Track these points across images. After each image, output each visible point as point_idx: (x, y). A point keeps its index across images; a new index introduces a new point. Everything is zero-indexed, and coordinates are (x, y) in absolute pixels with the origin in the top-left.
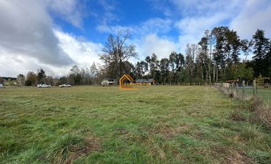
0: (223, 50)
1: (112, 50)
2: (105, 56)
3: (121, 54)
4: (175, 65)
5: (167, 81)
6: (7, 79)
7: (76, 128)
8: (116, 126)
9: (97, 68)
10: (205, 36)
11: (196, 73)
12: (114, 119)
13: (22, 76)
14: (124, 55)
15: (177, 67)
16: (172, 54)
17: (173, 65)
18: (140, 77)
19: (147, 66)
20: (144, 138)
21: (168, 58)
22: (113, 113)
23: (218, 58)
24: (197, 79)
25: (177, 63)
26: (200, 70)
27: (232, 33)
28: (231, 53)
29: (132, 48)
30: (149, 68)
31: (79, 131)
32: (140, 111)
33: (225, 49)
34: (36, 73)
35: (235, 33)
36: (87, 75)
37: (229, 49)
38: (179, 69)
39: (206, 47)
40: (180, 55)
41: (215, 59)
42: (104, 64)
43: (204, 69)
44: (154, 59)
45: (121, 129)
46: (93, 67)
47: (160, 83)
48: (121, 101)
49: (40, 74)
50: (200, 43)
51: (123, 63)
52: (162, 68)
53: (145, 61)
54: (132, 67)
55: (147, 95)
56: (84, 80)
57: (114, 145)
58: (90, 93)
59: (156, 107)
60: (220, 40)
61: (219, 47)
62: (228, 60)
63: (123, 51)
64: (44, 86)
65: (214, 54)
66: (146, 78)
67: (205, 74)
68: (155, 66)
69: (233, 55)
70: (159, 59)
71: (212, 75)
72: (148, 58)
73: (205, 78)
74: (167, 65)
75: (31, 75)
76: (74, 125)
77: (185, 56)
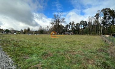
0: (107, 19)
1: (55, 20)
2: (52, 23)
3: (59, 22)
4: (83, 26)
5: (78, 33)
6: (17, 31)
7: (45, 50)
8: (57, 50)
9: (49, 27)
10: (98, 13)
11: (92, 30)
12: (56, 48)
13: (22, 30)
14: (60, 22)
15: (84, 27)
16: (82, 21)
17: (82, 26)
18: (67, 31)
19: (70, 26)
20: (65, 54)
21: (80, 23)
22: (56, 46)
23: (104, 23)
24: (93, 32)
25: (84, 25)
26: (95, 29)
27: (112, 11)
28: (111, 21)
29: (63, 19)
30: (71, 27)
31: (46, 51)
32: (65, 46)
33: (108, 18)
34: (27, 29)
35: (114, 11)
36: (45, 30)
37: (110, 18)
38: (84, 28)
39: (98, 18)
40: (85, 21)
41: (103, 23)
42: (52, 26)
43: (97, 28)
44: (73, 24)
45: (59, 51)
46: (48, 27)
47: (75, 34)
48: (59, 42)
49: (28, 29)
50: (95, 16)
51: (60, 25)
52: (77, 27)
53: (69, 24)
54: (64, 27)
55: (69, 40)
56: (44, 32)
57: (56, 55)
58: (47, 38)
59: (71, 45)
60: (105, 14)
61: (105, 18)
62: (110, 24)
63: (60, 20)
64: (30, 34)
65: (102, 21)
66: (69, 31)
67: (97, 30)
68: (74, 26)
69: (112, 21)
70: (75, 23)
71: (100, 31)
72: (70, 23)
73: (97, 32)
74: (79, 26)
75: (25, 30)
76: (44, 49)
77: (87, 22)
